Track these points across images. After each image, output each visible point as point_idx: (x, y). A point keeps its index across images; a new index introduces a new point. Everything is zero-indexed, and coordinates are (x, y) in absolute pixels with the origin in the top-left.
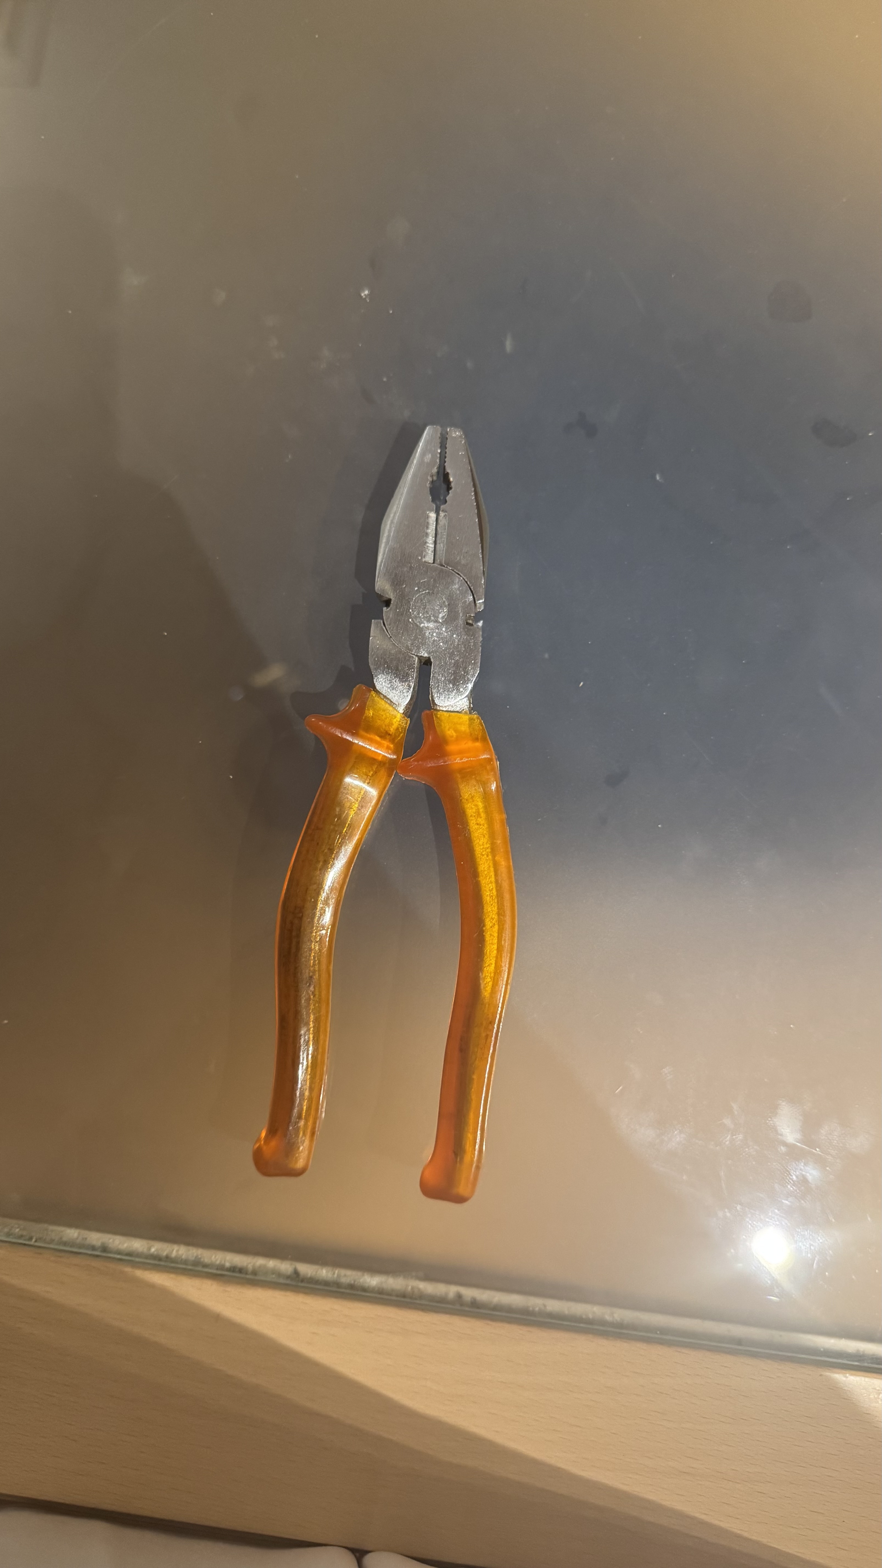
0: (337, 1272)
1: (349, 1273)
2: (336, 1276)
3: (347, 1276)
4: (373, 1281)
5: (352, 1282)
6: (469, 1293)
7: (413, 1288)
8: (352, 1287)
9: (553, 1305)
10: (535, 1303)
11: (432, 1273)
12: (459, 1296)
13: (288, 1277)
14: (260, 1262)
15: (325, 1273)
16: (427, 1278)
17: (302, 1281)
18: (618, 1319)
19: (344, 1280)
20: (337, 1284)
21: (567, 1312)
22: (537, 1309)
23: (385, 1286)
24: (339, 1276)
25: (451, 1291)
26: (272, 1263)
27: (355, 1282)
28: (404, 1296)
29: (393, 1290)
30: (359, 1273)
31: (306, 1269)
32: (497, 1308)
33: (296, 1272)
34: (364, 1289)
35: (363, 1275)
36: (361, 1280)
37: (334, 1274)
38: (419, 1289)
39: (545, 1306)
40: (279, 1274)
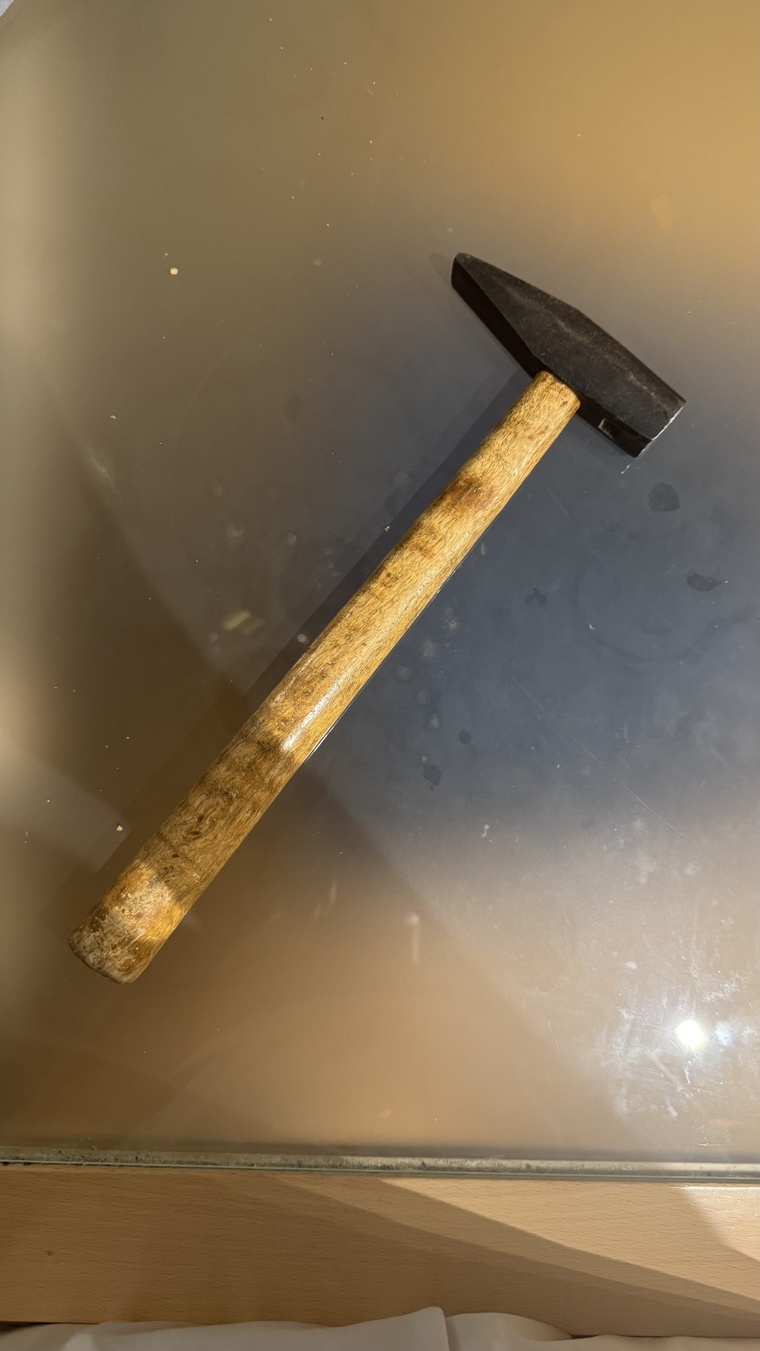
0: (449, 1161)
1: (457, 1160)
2: (449, 1163)
3: (456, 1162)
4: (473, 1164)
5: (460, 1166)
6: (534, 1164)
7: (498, 1165)
8: (460, 1169)
9: (588, 1165)
10: (577, 1165)
11: (510, 1154)
12: (528, 1166)
13: (419, 1168)
14: (400, 1160)
15: (442, 1162)
16: (506, 1158)
17: (428, 1170)
18: (631, 1169)
19: (454, 1165)
20: (451, 1169)
21: (597, 1168)
22: (579, 1169)
23: (481, 1166)
24: (451, 1163)
25: (523, 1163)
26: (407, 1161)
27: (461, 1165)
28: (493, 1170)
29: (486, 1168)
30: (464, 1160)
31: (429, 1161)
32: (554, 1171)
33: (423, 1164)
34: (468, 1170)
35: (466, 1161)
36: (466, 1164)
37: (448, 1162)
38: (502, 1165)
39: (583, 1166)
40: (414, 1167)
